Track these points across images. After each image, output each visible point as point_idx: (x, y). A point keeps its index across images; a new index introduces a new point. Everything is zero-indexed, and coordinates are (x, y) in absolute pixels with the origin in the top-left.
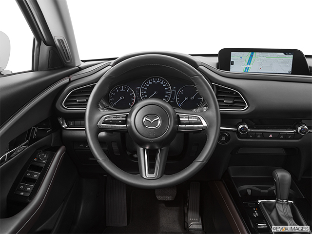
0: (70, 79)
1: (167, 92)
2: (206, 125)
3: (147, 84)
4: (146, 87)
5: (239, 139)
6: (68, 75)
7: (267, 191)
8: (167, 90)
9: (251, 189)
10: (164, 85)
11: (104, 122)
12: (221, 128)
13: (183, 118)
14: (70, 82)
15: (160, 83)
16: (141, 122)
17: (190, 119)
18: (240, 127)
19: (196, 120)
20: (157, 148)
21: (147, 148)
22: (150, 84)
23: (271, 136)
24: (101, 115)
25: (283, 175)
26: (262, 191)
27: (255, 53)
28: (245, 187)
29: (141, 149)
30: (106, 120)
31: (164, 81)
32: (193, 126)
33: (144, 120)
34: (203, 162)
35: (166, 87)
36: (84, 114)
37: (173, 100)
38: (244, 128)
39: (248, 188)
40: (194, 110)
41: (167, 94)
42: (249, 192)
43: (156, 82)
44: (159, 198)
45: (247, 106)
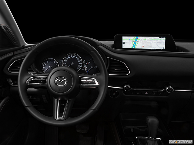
0: (14, 54)
1: (79, 64)
2: (98, 85)
3: (67, 58)
4: (66, 60)
5: (125, 95)
6: (13, 51)
7: (144, 130)
8: (80, 62)
9: (133, 128)
10: (78, 59)
11: (31, 82)
12: (108, 87)
13: (83, 79)
14: (14, 55)
15: (75, 57)
16: (54, 82)
17: (87, 81)
18: (125, 87)
19: (92, 81)
20: (66, 99)
21: (59, 99)
22: (69, 58)
23: (147, 93)
24: (28, 77)
25: (152, 120)
26: (141, 130)
27: (139, 37)
28: (129, 127)
29: (56, 100)
30: (32, 80)
31: (78, 56)
32: (89, 85)
33: (56, 80)
34: (95, 109)
35: (79, 60)
36: (17, 76)
37: (83, 69)
38: (128, 87)
39: (132, 128)
40: (93, 75)
41: (80, 65)
42: (132, 130)
43: (73, 57)
44: (78, 131)
45: (130, 73)
